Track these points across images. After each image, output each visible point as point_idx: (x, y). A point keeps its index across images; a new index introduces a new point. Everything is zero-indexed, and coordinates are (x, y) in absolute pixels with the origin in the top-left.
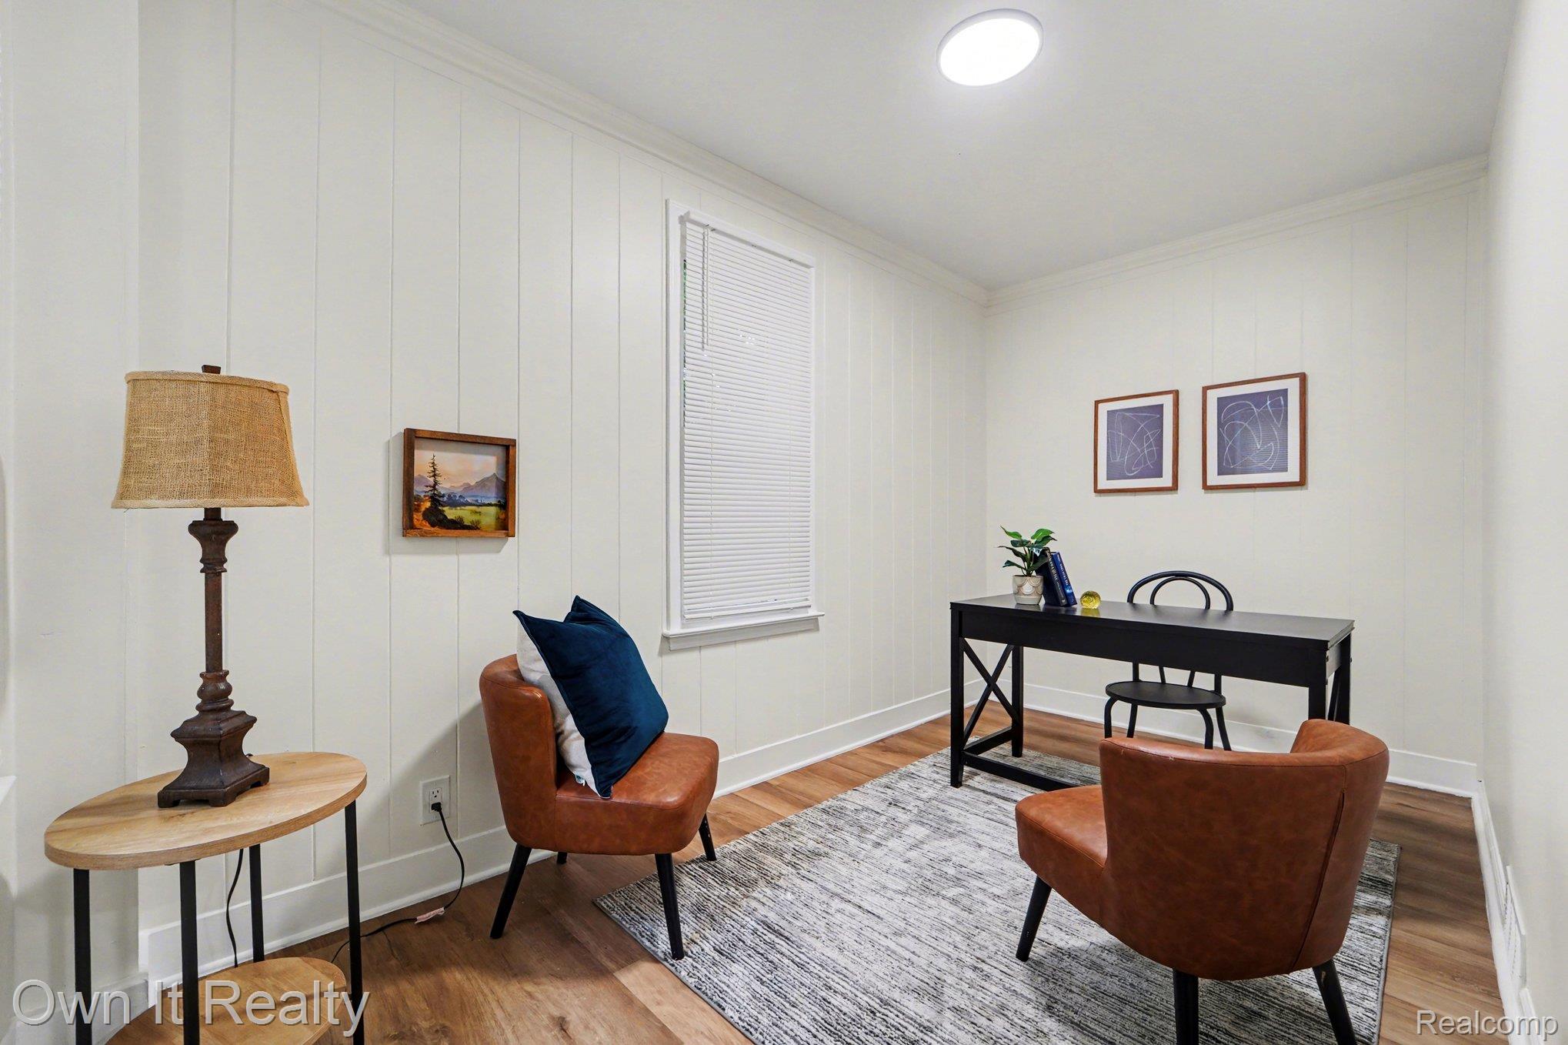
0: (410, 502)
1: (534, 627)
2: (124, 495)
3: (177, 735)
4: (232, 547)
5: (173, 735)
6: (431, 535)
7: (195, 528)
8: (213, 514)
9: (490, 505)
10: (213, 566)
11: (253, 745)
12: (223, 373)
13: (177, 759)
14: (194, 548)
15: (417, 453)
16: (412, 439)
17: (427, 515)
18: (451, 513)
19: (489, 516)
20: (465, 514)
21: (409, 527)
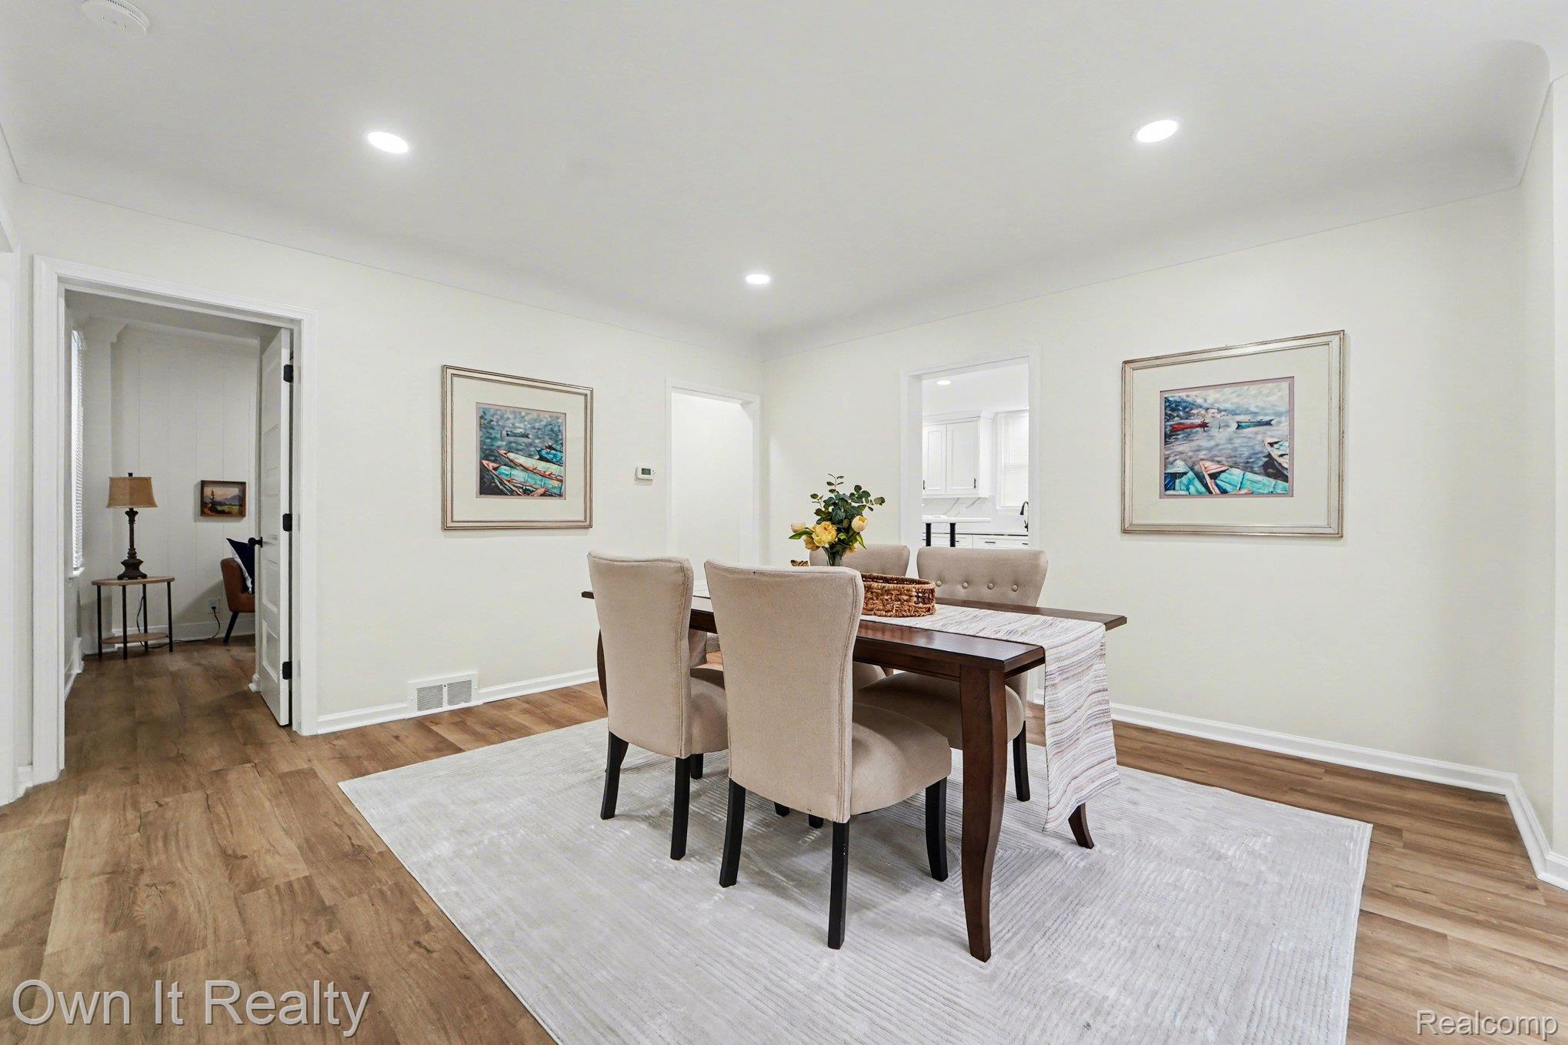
0: (203, 504)
1: (234, 544)
2: (110, 505)
3: (123, 563)
4: (136, 518)
5: (122, 563)
6: (212, 516)
7: (127, 513)
8: (131, 509)
9: (236, 505)
10: (132, 522)
11: (142, 569)
12: (133, 476)
13: (122, 569)
14: (127, 518)
15: (205, 488)
16: (204, 484)
17: (210, 509)
18: (219, 508)
19: (236, 509)
20: (226, 508)
21: (203, 513)
